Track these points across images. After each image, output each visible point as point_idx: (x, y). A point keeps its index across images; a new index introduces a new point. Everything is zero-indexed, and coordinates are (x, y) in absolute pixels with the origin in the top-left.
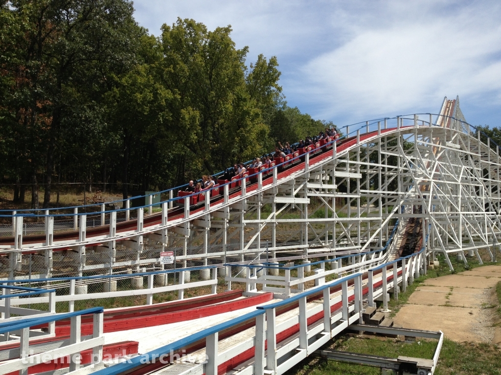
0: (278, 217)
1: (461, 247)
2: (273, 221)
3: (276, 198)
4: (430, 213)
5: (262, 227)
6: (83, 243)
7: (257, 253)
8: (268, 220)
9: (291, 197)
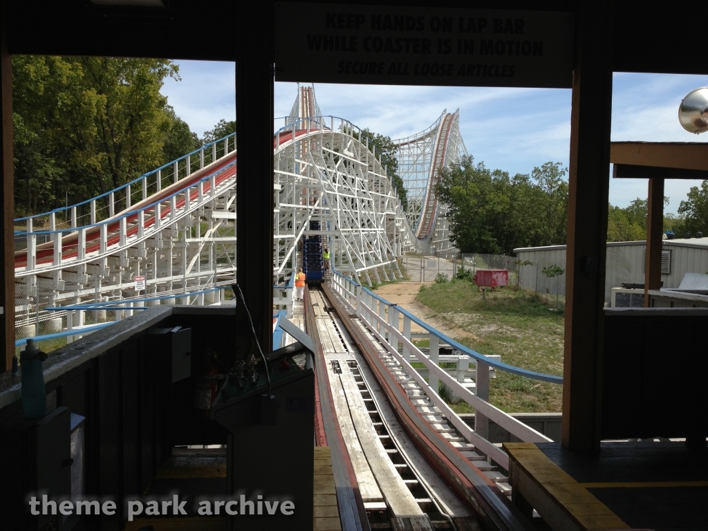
0: (214, 235)
1: (365, 265)
2: (211, 239)
3: (213, 212)
4: (341, 230)
5: (202, 246)
6: (60, 267)
7: (197, 277)
8: (206, 238)
9: (224, 211)
